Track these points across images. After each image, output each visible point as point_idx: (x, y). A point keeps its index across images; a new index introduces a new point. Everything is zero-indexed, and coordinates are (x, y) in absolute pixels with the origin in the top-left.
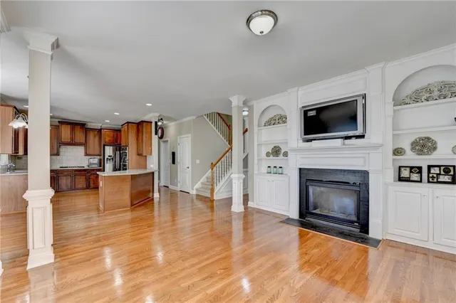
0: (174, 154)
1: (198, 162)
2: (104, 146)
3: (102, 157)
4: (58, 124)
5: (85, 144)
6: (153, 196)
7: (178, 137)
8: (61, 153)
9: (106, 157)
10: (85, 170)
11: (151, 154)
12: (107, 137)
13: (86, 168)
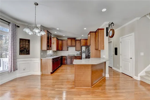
0: (116, 49)
1: (142, 54)
2: (82, 46)
3: (81, 51)
4: (67, 39)
5: (75, 46)
6: (105, 75)
7: (120, 38)
8: (69, 50)
9: (82, 51)
10: (75, 57)
11: (103, 49)
12: (83, 42)
13: (76, 56)
